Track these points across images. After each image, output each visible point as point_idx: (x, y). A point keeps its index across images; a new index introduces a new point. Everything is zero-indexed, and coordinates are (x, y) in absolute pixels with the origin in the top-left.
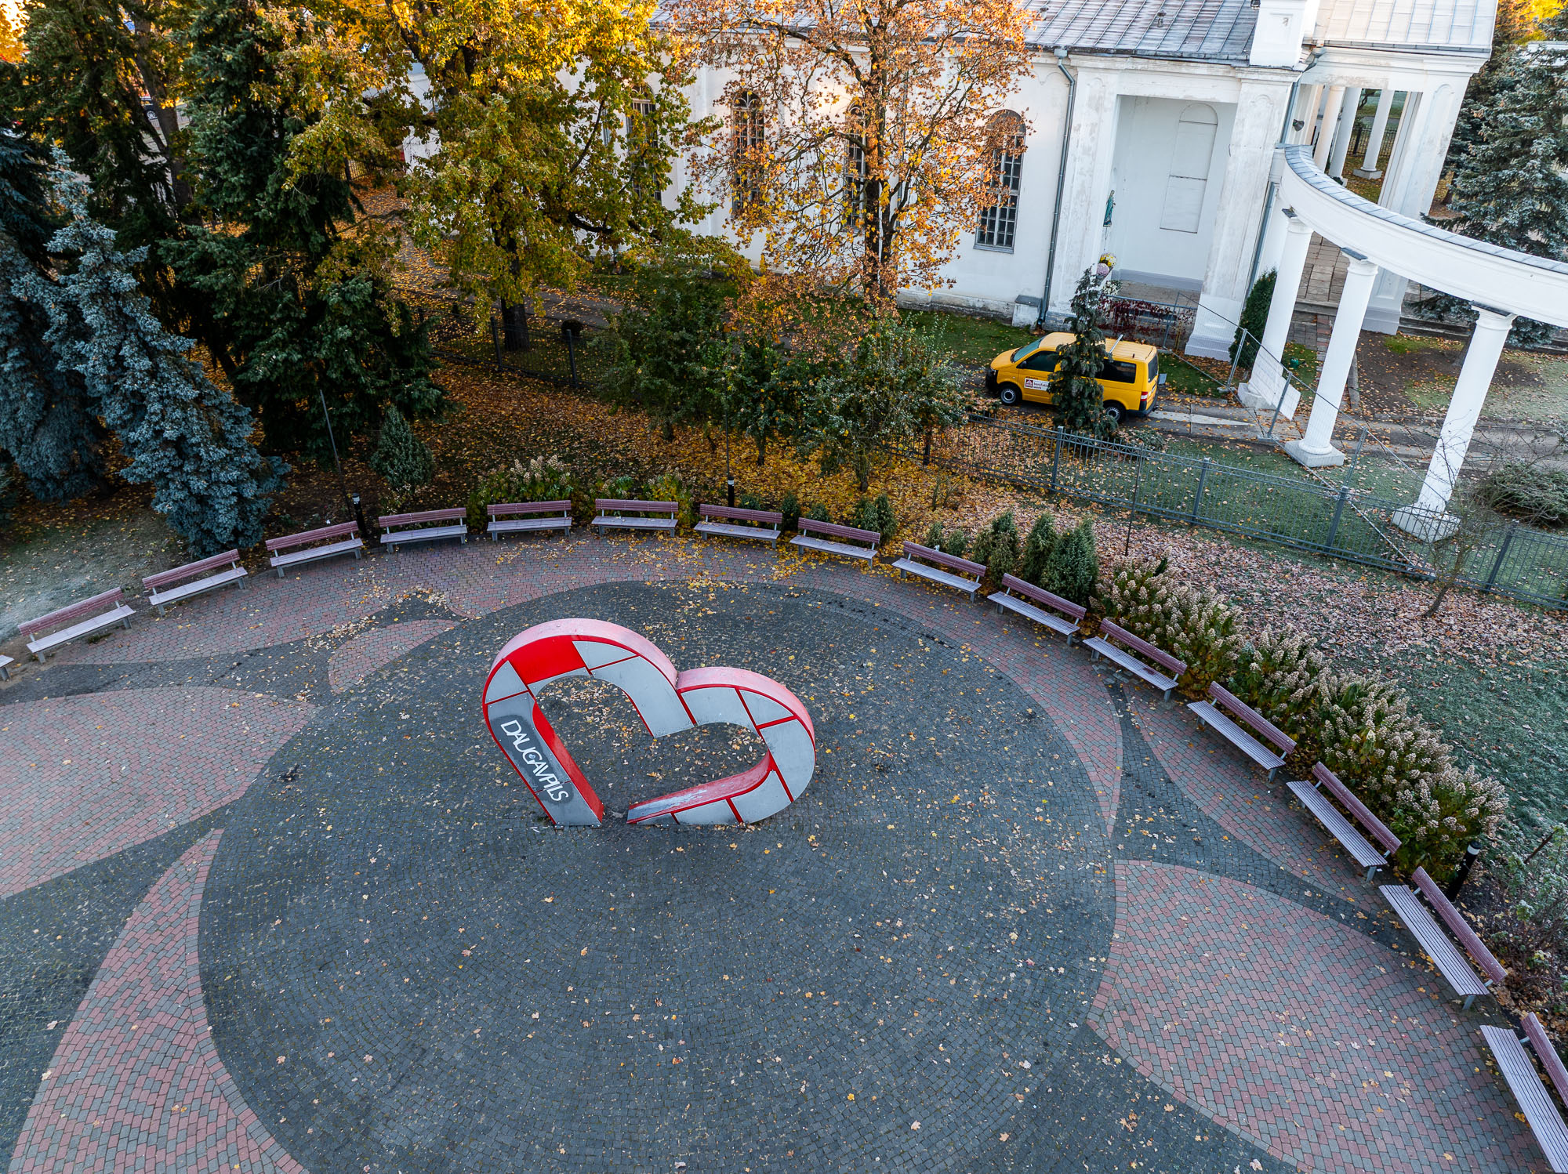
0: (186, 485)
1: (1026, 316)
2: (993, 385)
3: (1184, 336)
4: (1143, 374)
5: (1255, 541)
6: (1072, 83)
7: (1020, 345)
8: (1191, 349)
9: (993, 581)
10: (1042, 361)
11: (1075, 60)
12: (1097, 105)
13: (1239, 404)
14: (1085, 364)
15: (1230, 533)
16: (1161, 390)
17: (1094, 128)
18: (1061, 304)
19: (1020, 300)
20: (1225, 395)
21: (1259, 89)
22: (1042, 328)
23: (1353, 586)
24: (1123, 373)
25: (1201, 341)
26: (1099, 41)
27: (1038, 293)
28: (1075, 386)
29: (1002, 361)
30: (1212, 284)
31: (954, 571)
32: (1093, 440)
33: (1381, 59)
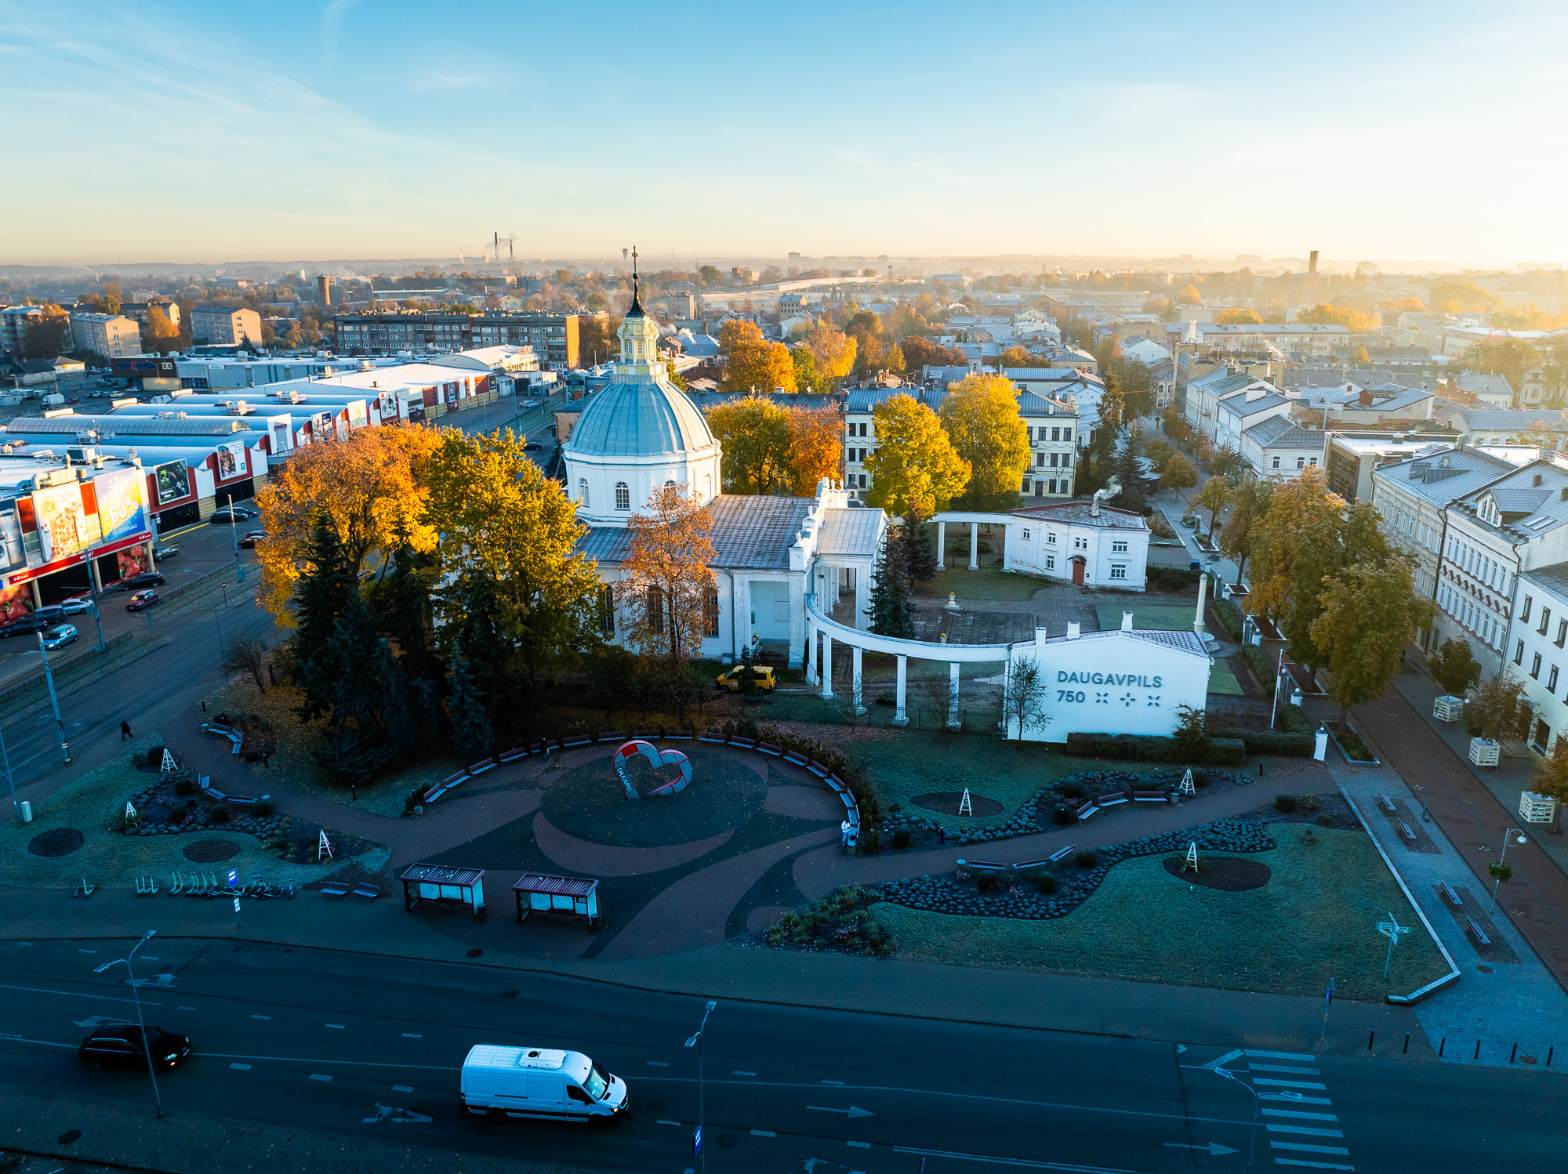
0: (476, 738)
1: (727, 661)
2: (718, 686)
3: (787, 662)
4: (769, 676)
5: (806, 721)
6: (732, 578)
7: (726, 672)
8: (790, 666)
9: (729, 739)
10: (735, 676)
11: (732, 571)
12: (742, 584)
13: (806, 684)
14: (748, 675)
15: (798, 720)
16: (777, 682)
17: (742, 592)
18: (738, 656)
19: (724, 655)
20: (801, 682)
21: (795, 578)
22: (734, 665)
23: (833, 729)
24: (763, 676)
25: (792, 663)
26: (739, 563)
27: (731, 652)
28: (746, 682)
29: (721, 677)
30: (793, 642)
31: (716, 738)
32: (754, 698)
33: (840, 558)
